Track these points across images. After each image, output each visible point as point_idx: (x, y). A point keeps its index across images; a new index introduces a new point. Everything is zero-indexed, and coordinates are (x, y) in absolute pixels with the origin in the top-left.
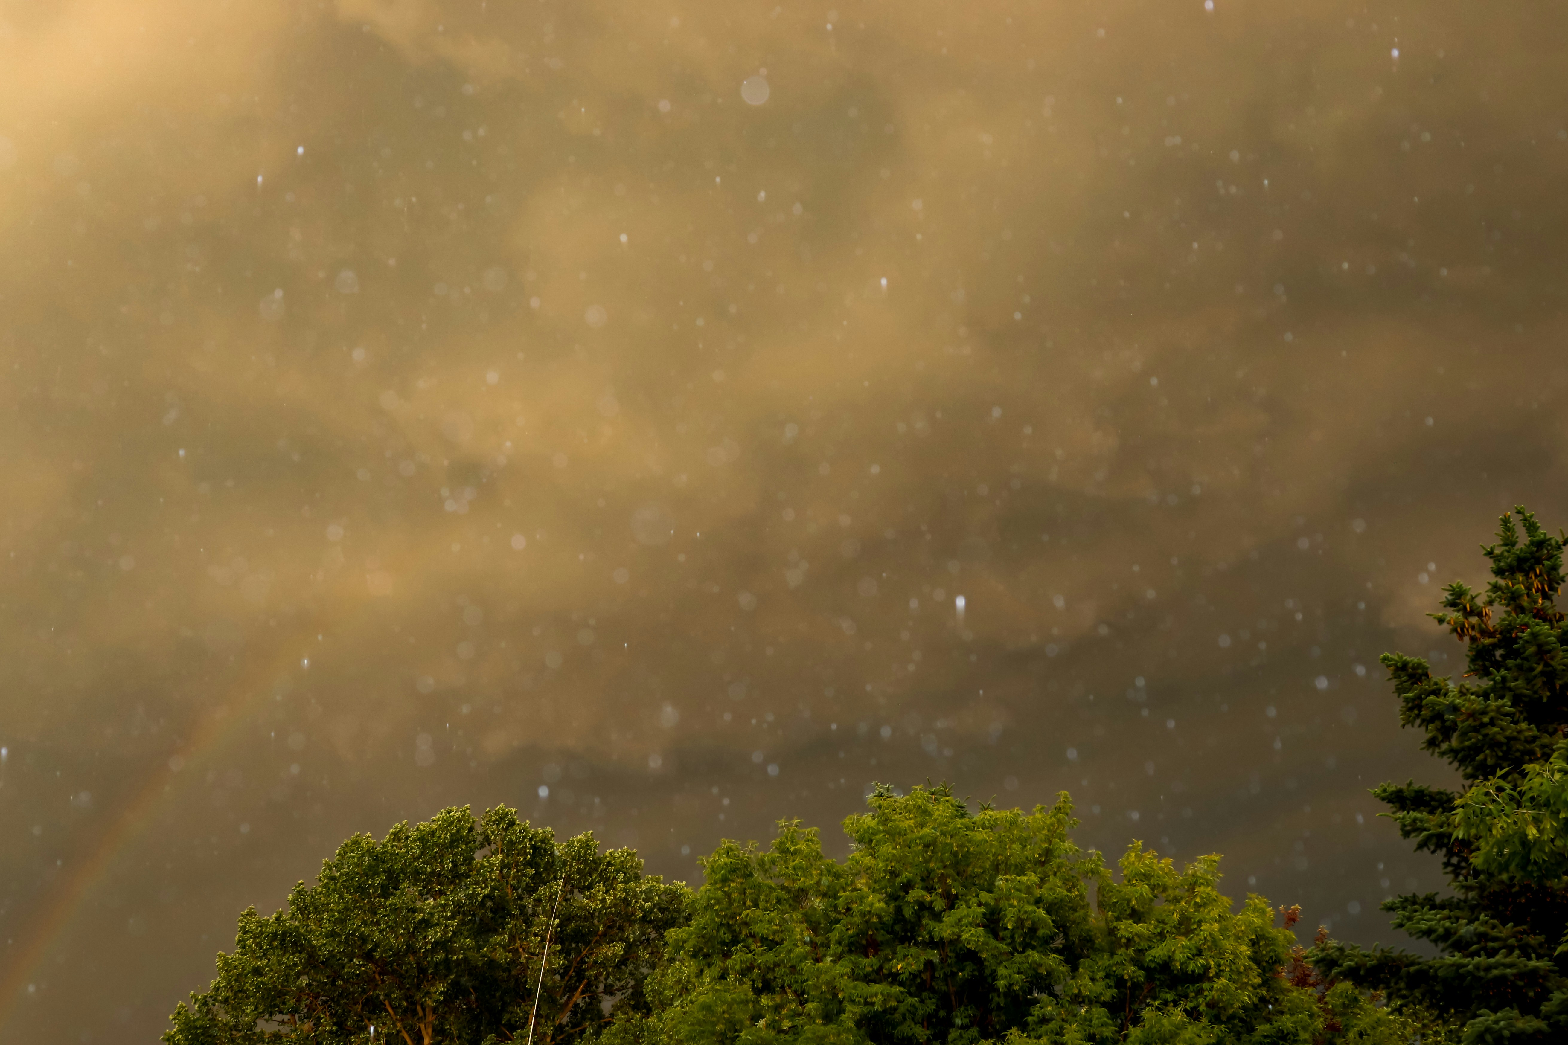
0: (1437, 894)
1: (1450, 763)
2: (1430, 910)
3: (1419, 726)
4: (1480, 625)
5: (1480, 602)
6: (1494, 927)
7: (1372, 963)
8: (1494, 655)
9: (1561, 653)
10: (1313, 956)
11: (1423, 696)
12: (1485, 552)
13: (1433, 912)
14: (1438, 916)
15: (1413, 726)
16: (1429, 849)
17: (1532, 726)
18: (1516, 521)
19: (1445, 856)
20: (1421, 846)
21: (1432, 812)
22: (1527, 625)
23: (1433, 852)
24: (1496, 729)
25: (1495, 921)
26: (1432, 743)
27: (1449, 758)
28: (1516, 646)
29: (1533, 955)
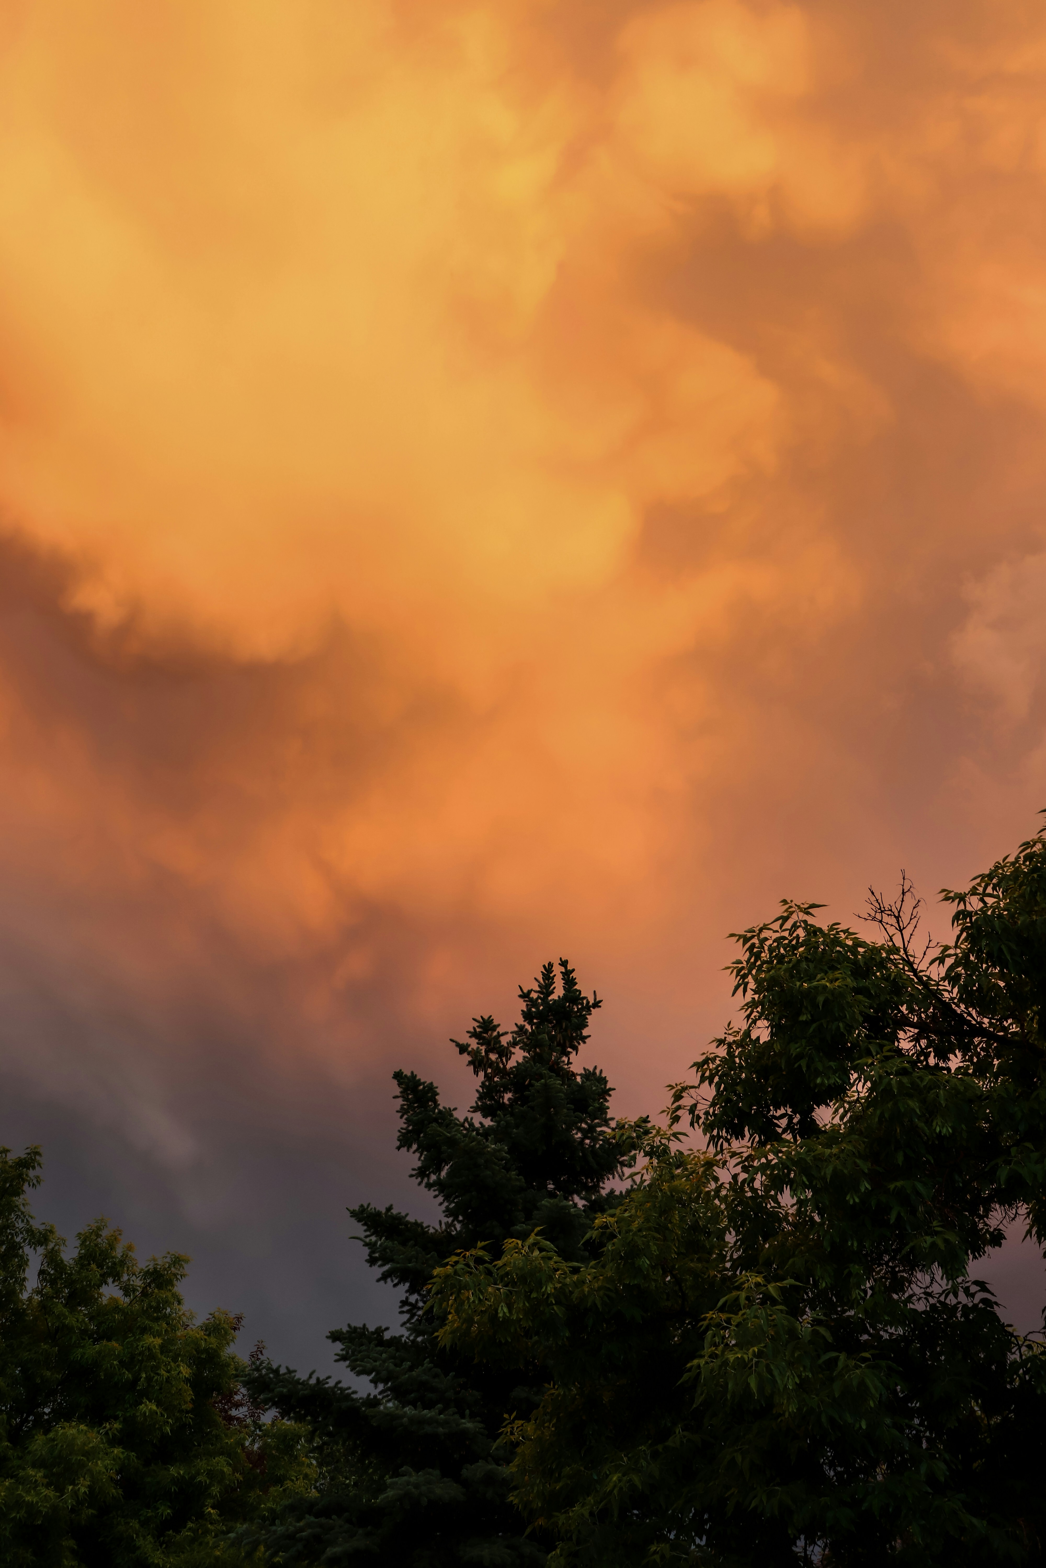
0: (387, 1329)
1: (436, 1197)
2: (376, 1346)
3: (414, 1152)
4: (498, 1064)
5: (505, 1041)
6: (436, 1376)
7: (306, 1392)
8: (503, 1098)
9: (565, 1110)
10: (246, 1376)
11: (426, 1122)
12: (521, 993)
13: (379, 1348)
14: (384, 1355)
15: (408, 1151)
16: (392, 1281)
17: (520, 1177)
18: (558, 970)
19: (407, 1291)
20: (384, 1277)
21: (404, 1244)
22: (541, 1076)
23: (395, 1285)
24: (488, 1173)
25: (438, 1370)
26: (422, 1173)
27: (435, 1191)
28: (527, 1093)
29: (467, 1412)
